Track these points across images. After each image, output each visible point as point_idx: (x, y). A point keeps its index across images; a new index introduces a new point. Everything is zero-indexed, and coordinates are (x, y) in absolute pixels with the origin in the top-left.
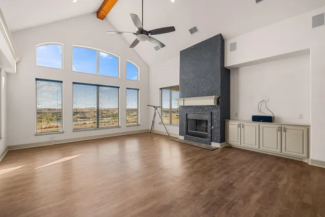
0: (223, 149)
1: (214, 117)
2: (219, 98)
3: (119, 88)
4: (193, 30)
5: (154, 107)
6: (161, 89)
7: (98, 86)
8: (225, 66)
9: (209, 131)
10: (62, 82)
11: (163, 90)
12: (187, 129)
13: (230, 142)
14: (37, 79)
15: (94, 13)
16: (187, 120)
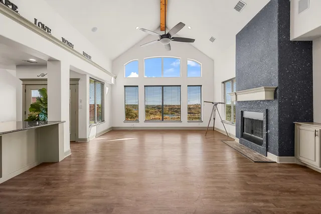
0: (280, 165)
1: (271, 117)
2: (276, 89)
3: (180, 86)
4: (239, 7)
5: (213, 103)
6: (223, 83)
7: (163, 86)
8: (291, 39)
9: (265, 135)
10: (138, 86)
11: (226, 83)
12: (243, 130)
13: (301, 158)
14: (125, 86)
15: (158, 28)
16: (243, 119)
